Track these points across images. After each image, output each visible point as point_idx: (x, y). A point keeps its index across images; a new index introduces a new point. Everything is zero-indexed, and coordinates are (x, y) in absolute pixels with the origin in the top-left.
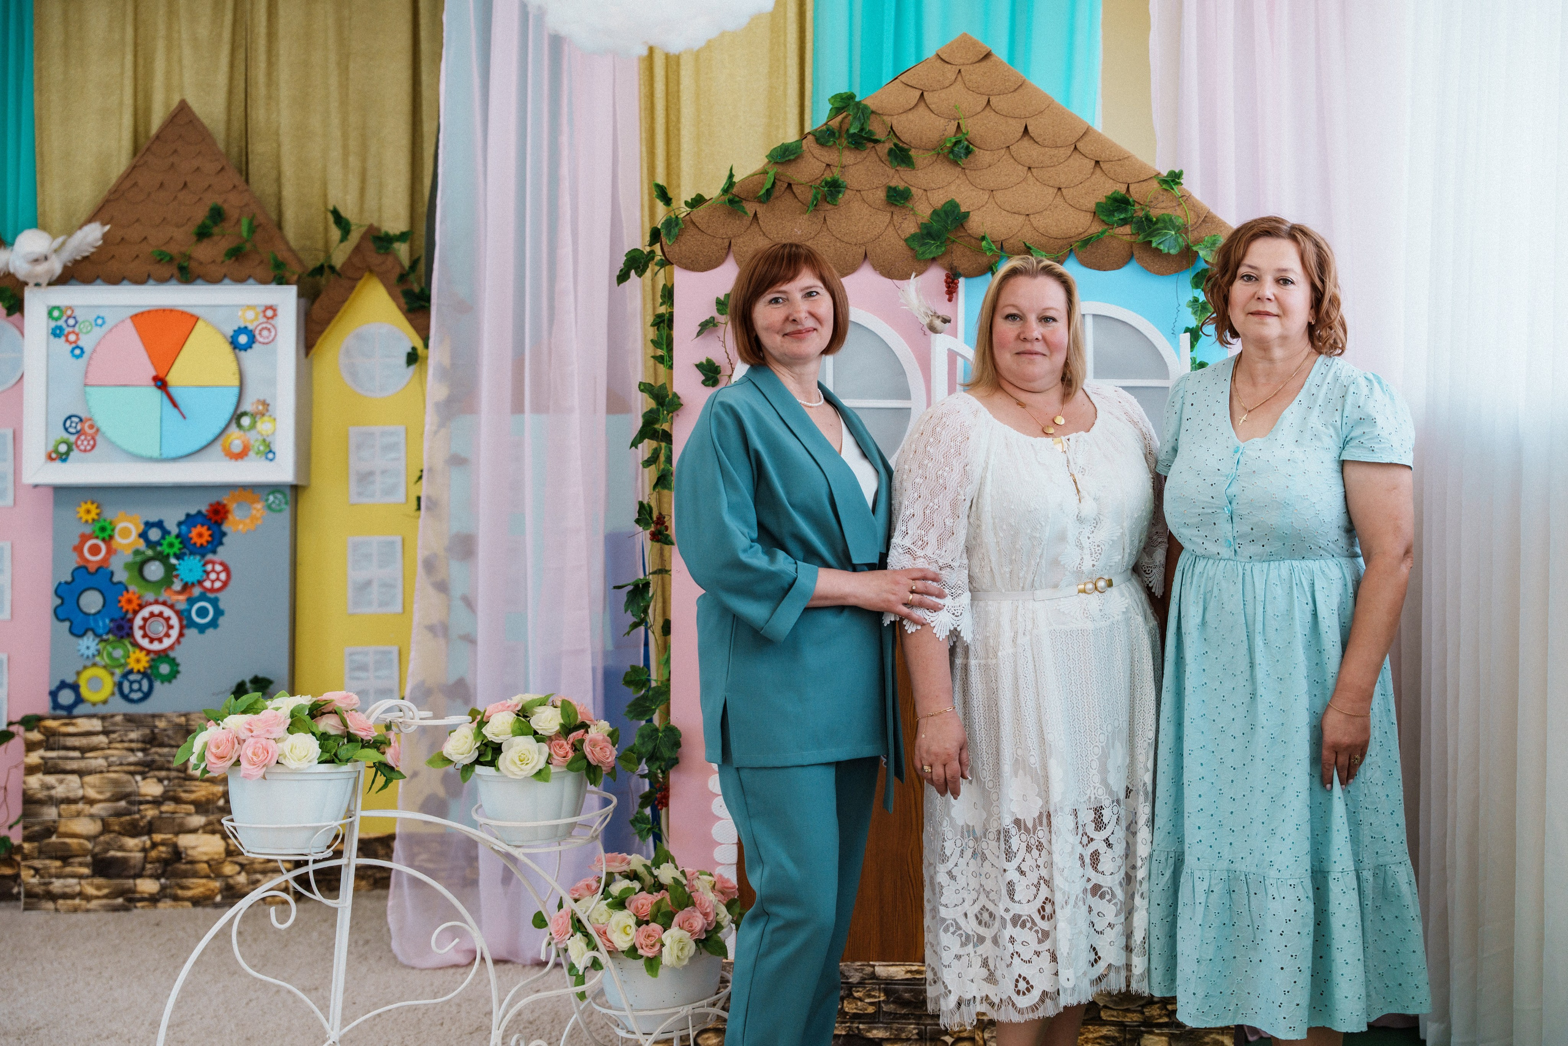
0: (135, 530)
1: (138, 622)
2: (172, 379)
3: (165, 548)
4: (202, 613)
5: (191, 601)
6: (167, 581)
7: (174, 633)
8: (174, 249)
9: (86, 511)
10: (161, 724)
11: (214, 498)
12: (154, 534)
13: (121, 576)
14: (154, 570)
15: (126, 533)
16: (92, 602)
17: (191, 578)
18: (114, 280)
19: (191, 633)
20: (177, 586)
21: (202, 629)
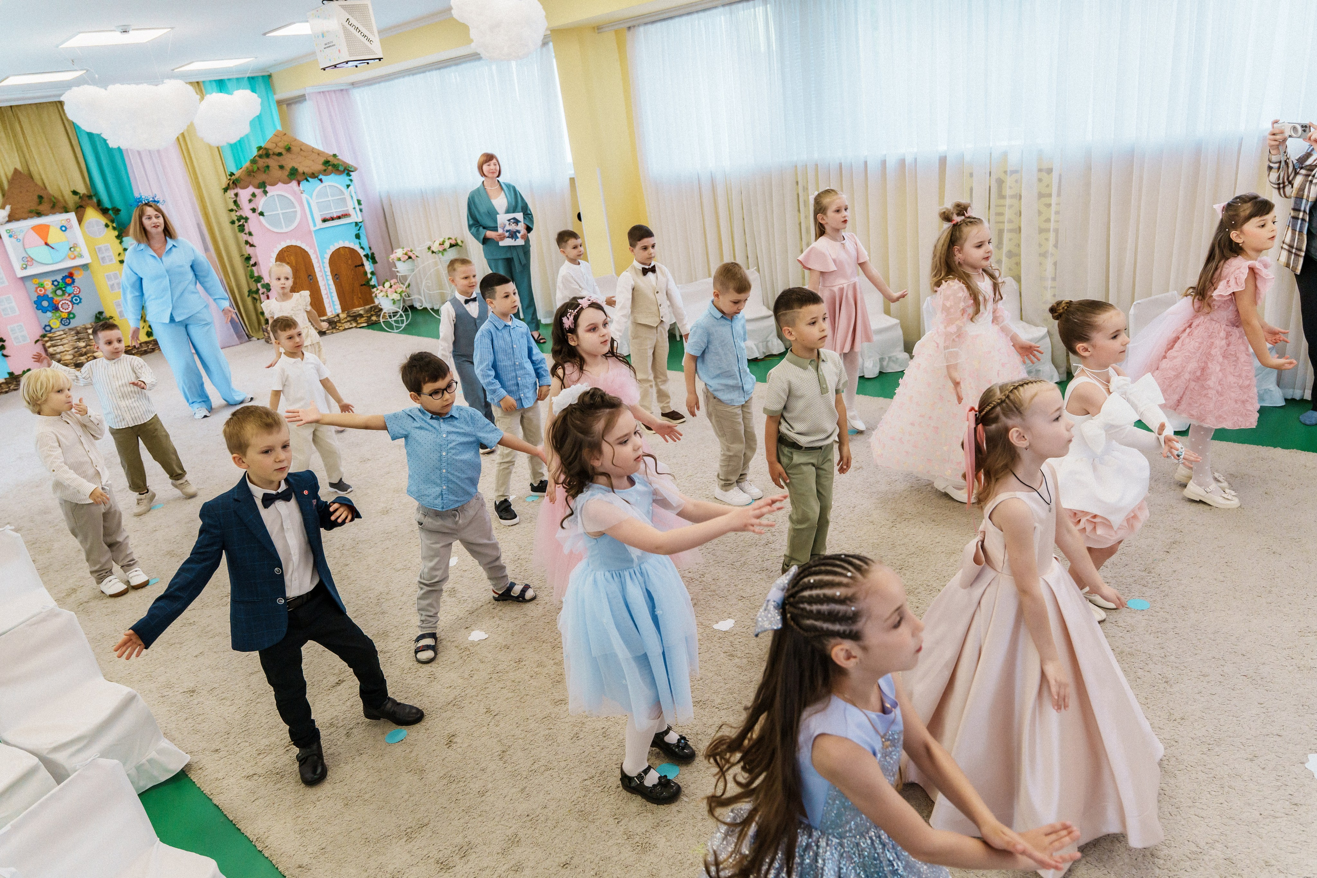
0: (50, 283)
1: (60, 306)
2: (49, 242)
3: (60, 286)
4: (76, 300)
5: (72, 298)
6: (64, 293)
7: (71, 306)
8: (33, 208)
9: (36, 281)
10: (79, 329)
11: (69, 271)
12: (56, 283)
13: (50, 296)
14: (59, 292)
15: (47, 285)
16: (45, 304)
17: (70, 292)
18: (18, 220)
19: (75, 306)
20: (67, 295)
21: (78, 304)
